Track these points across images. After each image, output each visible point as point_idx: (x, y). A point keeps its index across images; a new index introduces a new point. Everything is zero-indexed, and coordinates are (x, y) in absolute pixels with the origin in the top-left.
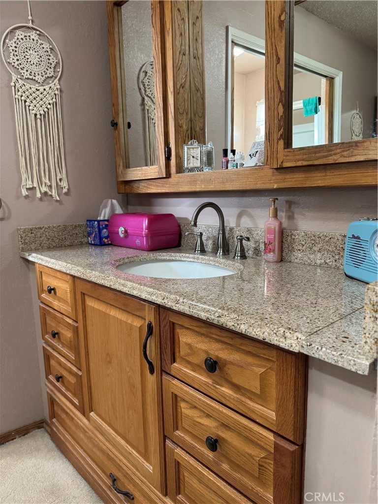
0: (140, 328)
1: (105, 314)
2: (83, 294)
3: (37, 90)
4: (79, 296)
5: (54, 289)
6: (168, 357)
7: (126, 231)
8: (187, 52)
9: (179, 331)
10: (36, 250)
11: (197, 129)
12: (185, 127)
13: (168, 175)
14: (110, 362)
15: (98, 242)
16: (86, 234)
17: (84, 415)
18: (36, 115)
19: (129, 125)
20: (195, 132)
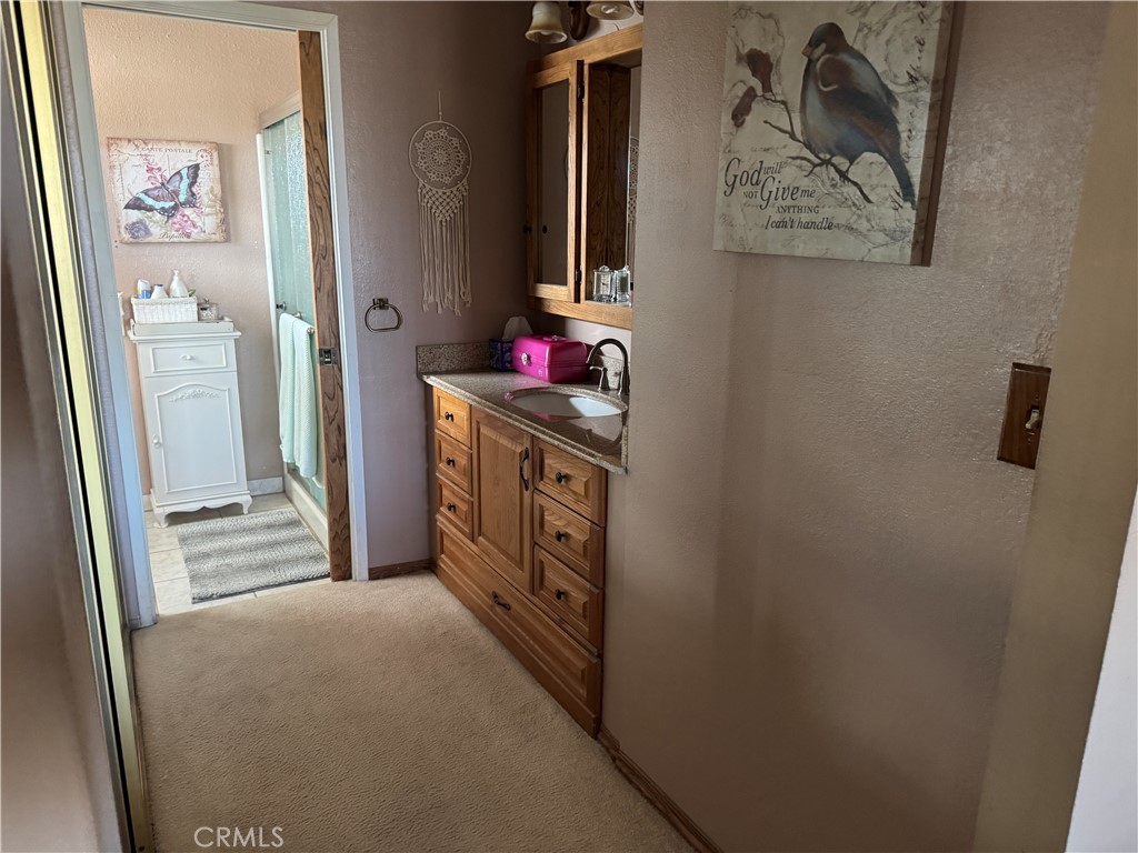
0: (521, 453)
1: (495, 441)
2: (478, 423)
3: (444, 193)
4: (474, 424)
5: (452, 416)
6: (537, 476)
7: (529, 357)
8: (606, 165)
9: (546, 455)
10: (434, 373)
11: (615, 249)
12: (598, 249)
13: (577, 300)
14: (498, 484)
15: (500, 366)
16: (488, 355)
17: (473, 541)
18: (441, 222)
19: (545, 230)
20: (612, 252)
